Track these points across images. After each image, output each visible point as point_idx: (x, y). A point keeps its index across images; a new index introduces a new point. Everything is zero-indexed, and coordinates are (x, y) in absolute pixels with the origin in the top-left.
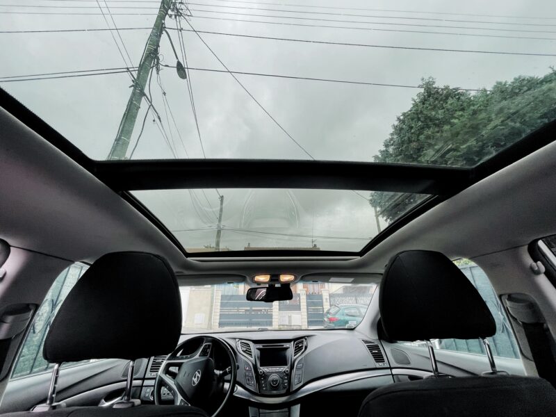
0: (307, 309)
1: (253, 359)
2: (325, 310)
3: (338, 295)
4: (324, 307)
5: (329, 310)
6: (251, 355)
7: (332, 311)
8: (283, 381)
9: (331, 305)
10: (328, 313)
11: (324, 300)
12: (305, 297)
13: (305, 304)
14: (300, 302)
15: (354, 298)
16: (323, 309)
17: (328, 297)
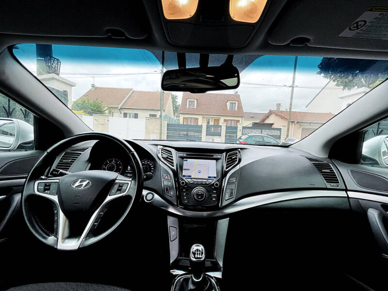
0: (226, 135)
1: (175, 168)
2: (238, 137)
3: (249, 128)
4: (238, 135)
5: (241, 137)
6: (173, 163)
7: (243, 137)
8: (211, 195)
9: (243, 134)
10: (240, 138)
11: (238, 131)
12: (225, 128)
13: (225, 132)
14: (221, 131)
15: (260, 130)
16: (237, 136)
17: (241, 129)
